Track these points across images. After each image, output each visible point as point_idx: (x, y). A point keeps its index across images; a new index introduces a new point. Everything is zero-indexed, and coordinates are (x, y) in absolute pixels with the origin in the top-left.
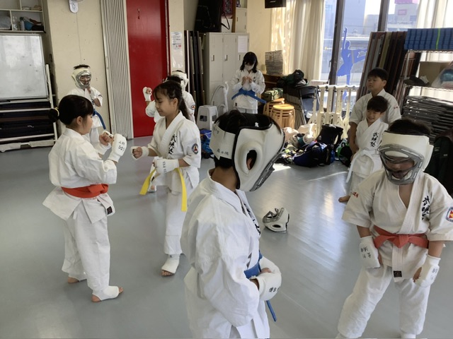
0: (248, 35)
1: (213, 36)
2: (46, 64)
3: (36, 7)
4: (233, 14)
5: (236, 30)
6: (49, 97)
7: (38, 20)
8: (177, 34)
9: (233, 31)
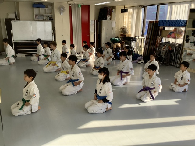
1: (104, 22)
2: (52, 30)
3: (50, 13)
4: (110, 14)
6: (53, 40)
7: (51, 17)
8: (92, 21)
9: (111, 20)
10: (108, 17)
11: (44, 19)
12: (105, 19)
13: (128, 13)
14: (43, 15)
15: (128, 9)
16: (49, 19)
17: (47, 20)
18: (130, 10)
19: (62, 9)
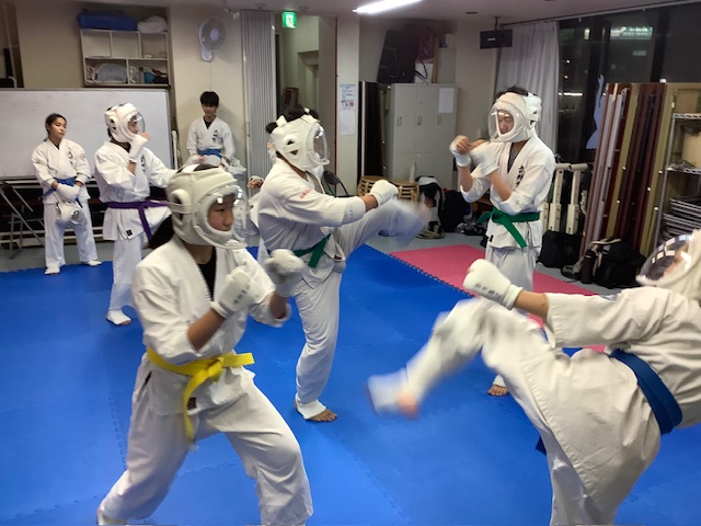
5: (439, 80)
8: (346, 86)
9: (435, 80)
10: (419, 68)
11: (130, 78)
12: (408, 76)
14: (122, 63)
15: (511, 31)
16: (151, 81)
17: (144, 86)
19: (214, 35)
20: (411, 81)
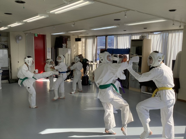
0: (71, 49)
1: (60, 49)
2: (8, 58)
3: (6, 41)
4: (66, 43)
5: (67, 47)
6: (9, 67)
7: (6, 45)
8: (49, 48)
9: (66, 48)
10: (63, 45)
13: (81, 42)
15: (81, 38)
16: (4, 47)
17: (2, 48)
18: (83, 40)
19: (20, 38)
20: (62, 47)
